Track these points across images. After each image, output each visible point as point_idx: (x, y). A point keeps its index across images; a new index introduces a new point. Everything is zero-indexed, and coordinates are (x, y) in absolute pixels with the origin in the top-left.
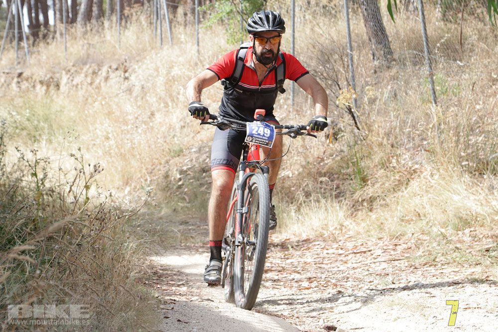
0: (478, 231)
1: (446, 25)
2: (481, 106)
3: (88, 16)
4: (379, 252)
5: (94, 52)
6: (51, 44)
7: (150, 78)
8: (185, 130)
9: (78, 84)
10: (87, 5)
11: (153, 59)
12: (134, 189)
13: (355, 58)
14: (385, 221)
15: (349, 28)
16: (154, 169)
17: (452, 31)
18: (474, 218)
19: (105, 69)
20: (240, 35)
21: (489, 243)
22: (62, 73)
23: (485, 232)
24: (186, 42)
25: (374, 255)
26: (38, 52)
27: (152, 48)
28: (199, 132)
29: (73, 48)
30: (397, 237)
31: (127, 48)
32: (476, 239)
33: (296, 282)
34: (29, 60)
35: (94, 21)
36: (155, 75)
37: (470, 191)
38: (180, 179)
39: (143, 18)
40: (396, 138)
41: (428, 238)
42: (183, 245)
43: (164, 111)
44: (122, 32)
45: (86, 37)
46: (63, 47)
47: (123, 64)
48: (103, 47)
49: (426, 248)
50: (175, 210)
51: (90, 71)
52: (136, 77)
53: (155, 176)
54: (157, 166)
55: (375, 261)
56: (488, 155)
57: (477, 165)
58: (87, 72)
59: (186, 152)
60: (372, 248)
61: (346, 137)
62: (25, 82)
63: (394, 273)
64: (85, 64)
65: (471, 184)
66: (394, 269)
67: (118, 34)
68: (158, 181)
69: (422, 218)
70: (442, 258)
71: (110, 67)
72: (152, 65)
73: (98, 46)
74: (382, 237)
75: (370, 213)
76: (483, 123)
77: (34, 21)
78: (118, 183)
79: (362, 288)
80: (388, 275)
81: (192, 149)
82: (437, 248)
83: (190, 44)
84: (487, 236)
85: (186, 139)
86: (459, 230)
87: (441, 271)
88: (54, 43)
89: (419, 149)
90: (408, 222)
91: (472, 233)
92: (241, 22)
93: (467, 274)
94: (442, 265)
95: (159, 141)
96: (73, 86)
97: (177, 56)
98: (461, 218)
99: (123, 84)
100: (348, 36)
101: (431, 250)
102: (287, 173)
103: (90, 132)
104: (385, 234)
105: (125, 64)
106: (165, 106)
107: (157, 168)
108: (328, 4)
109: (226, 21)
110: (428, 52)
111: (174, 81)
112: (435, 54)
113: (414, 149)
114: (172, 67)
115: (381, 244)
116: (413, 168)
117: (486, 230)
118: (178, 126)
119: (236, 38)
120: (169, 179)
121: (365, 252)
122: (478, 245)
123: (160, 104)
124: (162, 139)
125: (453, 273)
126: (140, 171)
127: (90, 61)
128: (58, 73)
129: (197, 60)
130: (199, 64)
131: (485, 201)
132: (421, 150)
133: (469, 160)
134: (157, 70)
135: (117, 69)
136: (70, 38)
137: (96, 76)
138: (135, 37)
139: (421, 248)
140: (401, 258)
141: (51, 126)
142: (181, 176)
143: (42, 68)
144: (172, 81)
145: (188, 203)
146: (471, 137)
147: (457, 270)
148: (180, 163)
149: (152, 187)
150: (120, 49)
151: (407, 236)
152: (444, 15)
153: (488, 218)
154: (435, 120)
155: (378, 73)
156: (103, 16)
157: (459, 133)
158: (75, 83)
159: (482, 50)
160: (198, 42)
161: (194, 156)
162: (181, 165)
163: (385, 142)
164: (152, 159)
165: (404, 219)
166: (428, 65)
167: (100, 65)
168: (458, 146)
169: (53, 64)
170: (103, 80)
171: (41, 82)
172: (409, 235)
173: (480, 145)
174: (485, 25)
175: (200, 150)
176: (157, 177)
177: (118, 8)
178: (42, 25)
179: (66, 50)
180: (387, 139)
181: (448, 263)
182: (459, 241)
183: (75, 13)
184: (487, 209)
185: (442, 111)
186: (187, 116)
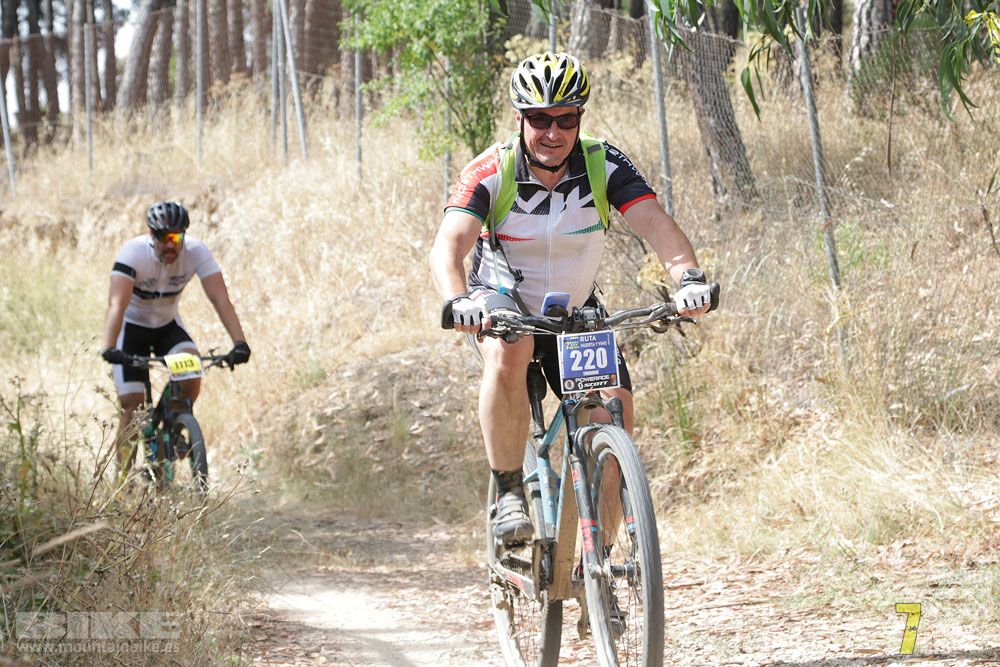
0: (918, 547)
1: (862, 123)
2: (929, 292)
3: (139, 95)
4: (718, 586)
5: (149, 171)
6: (61, 154)
7: (261, 226)
8: (331, 332)
9: (114, 236)
10: (136, 74)
11: (267, 186)
12: (224, 452)
13: (678, 189)
14: (733, 523)
15: (665, 129)
16: (266, 412)
17: (876, 135)
18: (912, 519)
20: (445, 141)
21: (939, 571)
22: (82, 212)
23: (933, 548)
24: (336, 152)
25: (708, 592)
26: (34, 168)
27: (267, 165)
28: (359, 337)
29: (105, 161)
30: (756, 556)
31: (216, 163)
32: (915, 562)
34: (16, 185)
35: (151, 107)
36: (271, 219)
37: (907, 463)
38: (319, 434)
39: (250, 101)
40: (758, 352)
41: (818, 558)
42: (322, 568)
43: (289, 294)
44: (206, 130)
45: (134, 138)
46: (86, 160)
47: (206, 196)
48: (168, 159)
49: (813, 580)
50: (307, 496)
52: (234, 223)
53: (269, 425)
54: (271, 407)
55: (710, 604)
56: (944, 390)
57: (920, 411)
58: (133, 211)
59: (332, 379)
60: (704, 579)
61: (657, 350)
62: (6, 229)
63: (745, 630)
64: (129, 194)
65: (907, 448)
66: (746, 623)
67: (197, 134)
68: (273, 437)
69: (807, 518)
70: (844, 601)
72: (266, 199)
73: (156, 158)
74: (726, 555)
75: (703, 507)
76: (934, 324)
77: (27, 102)
79: (678, 660)
80: (733, 633)
81: (343, 371)
82: (836, 579)
83: (344, 156)
84: (938, 555)
85: (332, 351)
86: (881, 544)
88: (67, 153)
89: (805, 376)
90: (780, 525)
91: (906, 549)
92: (446, 114)
94: (844, 614)
95: (277, 354)
96: (105, 240)
97: (317, 180)
98: (885, 519)
99: (207, 237)
100: (662, 146)
101: (822, 583)
104: (730, 550)
105: (211, 196)
106: (290, 283)
107: (273, 410)
108: (625, 80)
109: (418, 111)
110: (824, 180)
111: (310, 232)
112: (841, 184)
113: (794, 377)
114: (305, 204)
115: (723, 571)
116: (791, 416)
117: (934, 542)
118: (317, 324)
119: (436, 146)
120: (297, 433)
121: (689, 587)
122: (918, 574)
123: (280, 279)
124: (284, 351)
125: (864, 632)
126: (238, 416)
127: (139, 188)
128: (75, 213)
129: (357, 188)
130: (362, 197)
131: (935, 484)
132: (809, 379)
133: (906, 400)
134: (276, 209)
135: (194, 206)
136: (100, 142)
138: (233, 139)
139: (803, 579)
140: (762, 600)
141: (58, 321)
142: (320, 427)
143: (42, 202)
144: (307, 232)
145: (336, 482)
146: (910, 354)
147: (873, 624)
148: (319, 399)
149: (261, 450)
150: (201, 166)
151: (775, 555)
152: (860, 102)
153: (939, 517)
154: (837, 318)
155: (724, 221)
156: (171, 96)
157: (885, 345)
158: (108, 233)
159: (935, 175)
160: (360, 154)
161: (348, 386)
162: (321, 405)
163: (736, 361)
164: (262, 393)
165: (770, 518)
166: (823, 207)
168: (882, 371)
169: (65, 195)
171: (41, 232)
172: (779, 552)
173: (926, 368)
174: (941, 125)
175: (361, 373)
176: (271, 429)
177: (199, 81)
178: (44, 114)
179: (91, 167)
180: (741, 356)
181: (856, 612)
182: (881, 566)
183: (112, 88)
184: (938, 500)
185: (851, 301)
186: (336, 304)
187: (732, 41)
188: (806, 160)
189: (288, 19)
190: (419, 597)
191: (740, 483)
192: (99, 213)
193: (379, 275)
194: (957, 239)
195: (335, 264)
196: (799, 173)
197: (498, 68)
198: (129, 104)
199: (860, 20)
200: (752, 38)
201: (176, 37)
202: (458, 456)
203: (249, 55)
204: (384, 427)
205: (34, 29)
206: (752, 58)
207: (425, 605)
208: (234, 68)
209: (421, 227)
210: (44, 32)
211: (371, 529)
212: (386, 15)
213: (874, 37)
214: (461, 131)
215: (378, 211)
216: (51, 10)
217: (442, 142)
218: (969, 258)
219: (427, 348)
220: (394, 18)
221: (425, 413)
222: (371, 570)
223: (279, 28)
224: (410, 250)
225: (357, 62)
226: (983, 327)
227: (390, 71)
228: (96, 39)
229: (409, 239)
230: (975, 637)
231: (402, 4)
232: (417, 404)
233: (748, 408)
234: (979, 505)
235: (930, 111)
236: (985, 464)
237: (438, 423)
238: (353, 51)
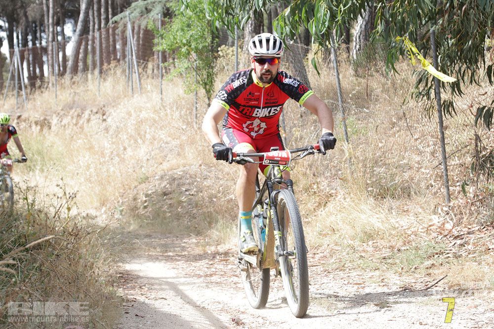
0: (379, 243)
1: (357, 79)
2: (382, 144)
3: (75, 70)
5: (79, 99)
6: (45, 93)
7: (123, 120)
8: (150, 162)
9: (65, 125)
10: (74, 62)
11: (125, 105)
12: (109, 209)
16: (125, 193)
17: (362, 84)
18: (376, 233)
19: (87, 113)
21: (386, 253)
22: (53, 115)
23: (384, 244)
24: (152, 91)
26: (34, 99)
27: (125, 96)
28: (161, 163)
29: (62, 95)
30: (316, 248)
31: (105, 96)
32: (377, 249)
33: (234, 283)
34: (27, 105)
35: (79, 74)
36: (127, 117)
37: (374, 211)
38: (146, 201)
39: (119, 72)
41: (340, 248)
42: (147, 253)
43: (134, 147)
44: (101, 83)
45: (74, 87)
46: (54, 95)
48: (86, 94)
49: (338, 257)
50: (141, 226)
51: (76, 114)
52: (112, 119)
56: (389, 183)
57: (379, 191)
58: (73, 114)
59: (150, 179)
62: (23, 123)
64: (71, 108)
65: (374, 205)
67: (98, 84)
68: (128, 202)
69: (336, 233)
70: (350, 264)
71: (92, 111)
72: (125, 109)
73: (82, 94)
76: (385, 157)
77: (32, 72)
78: (97, 204)
81: (155, 177)
82: (346, 256)
83: (155, 93)
84: (386, 246)
85: (151, 169)
86: (364, 242)
87: (349, 275)
88: (47, 92)
89: (335, 177)
90: (325, 235)
91: (374, 244)
92: (195, 76)
93: (368, 277)
94: (350, 269)
95: (129, 170)
96: (62, 126)
97: (144, 102)
98: (366, 233)
99: (102, 125)
101: (341, 258)
102: (230, 197)
103: (74, 163)
105: (103, 109)
106: (134, 142)
107: (128, 192)
109: (184, 75)
110: (342, 101)
111: (142, 122)
112: (349, 103)
113: (331, 178)
114: (140, 111)
116: (330, 193)
117: (385, 242)
118: (145, 158)
119: (191, 89)
120: (137, 201)
122: (378, 254)
123: (130, 141)
124: (132, 169)
125: (357, 276)
126: (114, 195)
127: (75, 106)
128: (50, 115)
129: (161, 105)
130: (162, 108)
131: (385, 219)
132: (337, 179)
133: (374, 186)
134: (129, 113)
135: (97, 113)
136: (60, 88)
137: (80, 118)
138: (112, 87)
139: (334, 256)
141: (44, 158)
142: (146, 199)
143: (37, 111)
145: (152, 220)
146: (375, 169)
147: (361, 274)
148: (146, 188)
149: (123, 208)
150: (100, 96)
151: (323, 247)
152: (356, 71)
153: (387, 232)
154: (347, 155)
155: (303, 118)
156: (88, 70)
157: (366, 165)
159: (385, 99)
160: (162, 92)
161: (157, 182)
162: (146, 190)
163: (308, 171)
164: (124, 185)
165: (321, 233)
166: (342, 112)
167: (83, 110)
169: (46, 109)
170: (85, 122)
171: (36, 123)
172: (325, 246)
173: (382, 174)
174: (387, 80)
175: (162, 178)
176: (127, 199)
177: (98, 64)
178: (38, 77)
179: (56, 98)
180: (310, 170)
181: (354, 269)
182: (364, 251)
183: (65, 67)
184: (387, 225)
185: (352, 148)
186: (152, 150)
187: (306, 47)
188: (335, 94)
189: (133, 39)
190: (184, 264)
191: (310, 219)
192: (59, 116)
193: (169, 139)
194: (394, 124)
195: (152, 135)
196: (332, 99)
197: (216, 58)
198: (71, 73)
199: (356, 39)
200: (314, 46)
201: (89, 47)
202: (200, 209)
203: (119, 54)
204: (171, 199)
205: (34, 44)
206: (315, 54)
207: (187, 268)
208: (112, 59)
209: (186, 120)
210: (38, 45)
211: (166, 238)
212: (172, 37)
213: (361, 46)
214: (201, 83)
215: (169, 114)
216: (41, 37)
217: (194, 87)
218: (398, 132)
219: (188, 167)
220: (175, 39)
221: (187, 193)
222: (166, 254)
223: (129, 43)
224: (181, 129)
225: (160, 55)
226: (404, 158)
227: (174, 59)
228: (59, 48)
229: (181, 125)
230: (400, 278)
231: (177, 33)
232: (184, 189)
233: (313, 190)
234: (402, 227)
235: (383, 75)
236: (404, 211)
237: (192, 197)
238: (159, 51)
